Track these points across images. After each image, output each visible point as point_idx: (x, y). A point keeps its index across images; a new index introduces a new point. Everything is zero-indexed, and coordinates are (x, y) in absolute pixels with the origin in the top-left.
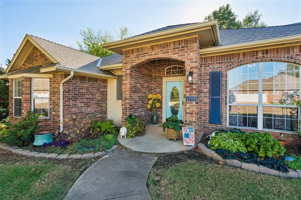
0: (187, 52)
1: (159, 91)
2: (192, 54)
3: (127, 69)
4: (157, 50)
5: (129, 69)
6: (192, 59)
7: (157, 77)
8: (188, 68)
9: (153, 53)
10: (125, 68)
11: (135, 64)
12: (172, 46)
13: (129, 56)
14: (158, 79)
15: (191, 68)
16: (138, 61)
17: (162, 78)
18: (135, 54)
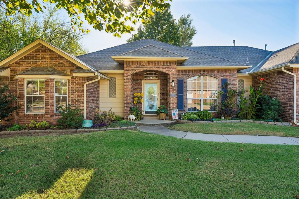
0: (171, 69)
1: (139, 91)
2: (173, 70)
3: (129, 75)
4: (152, 65)
5: (130, 75)
6: (174, 73)
7: (138, 80)
8: (172, 78)
9: (149, 66)
10: (126, 74)
11: (135, 72)
12: (162, 64)
13: (130, 66)
14: (138, 82)
15: (173, 78)
16: (137, 71)
17: (142, 81)
18: (135, 65)
